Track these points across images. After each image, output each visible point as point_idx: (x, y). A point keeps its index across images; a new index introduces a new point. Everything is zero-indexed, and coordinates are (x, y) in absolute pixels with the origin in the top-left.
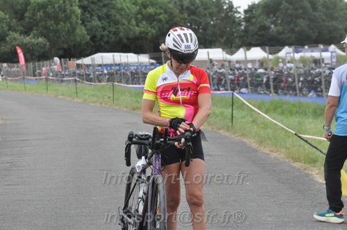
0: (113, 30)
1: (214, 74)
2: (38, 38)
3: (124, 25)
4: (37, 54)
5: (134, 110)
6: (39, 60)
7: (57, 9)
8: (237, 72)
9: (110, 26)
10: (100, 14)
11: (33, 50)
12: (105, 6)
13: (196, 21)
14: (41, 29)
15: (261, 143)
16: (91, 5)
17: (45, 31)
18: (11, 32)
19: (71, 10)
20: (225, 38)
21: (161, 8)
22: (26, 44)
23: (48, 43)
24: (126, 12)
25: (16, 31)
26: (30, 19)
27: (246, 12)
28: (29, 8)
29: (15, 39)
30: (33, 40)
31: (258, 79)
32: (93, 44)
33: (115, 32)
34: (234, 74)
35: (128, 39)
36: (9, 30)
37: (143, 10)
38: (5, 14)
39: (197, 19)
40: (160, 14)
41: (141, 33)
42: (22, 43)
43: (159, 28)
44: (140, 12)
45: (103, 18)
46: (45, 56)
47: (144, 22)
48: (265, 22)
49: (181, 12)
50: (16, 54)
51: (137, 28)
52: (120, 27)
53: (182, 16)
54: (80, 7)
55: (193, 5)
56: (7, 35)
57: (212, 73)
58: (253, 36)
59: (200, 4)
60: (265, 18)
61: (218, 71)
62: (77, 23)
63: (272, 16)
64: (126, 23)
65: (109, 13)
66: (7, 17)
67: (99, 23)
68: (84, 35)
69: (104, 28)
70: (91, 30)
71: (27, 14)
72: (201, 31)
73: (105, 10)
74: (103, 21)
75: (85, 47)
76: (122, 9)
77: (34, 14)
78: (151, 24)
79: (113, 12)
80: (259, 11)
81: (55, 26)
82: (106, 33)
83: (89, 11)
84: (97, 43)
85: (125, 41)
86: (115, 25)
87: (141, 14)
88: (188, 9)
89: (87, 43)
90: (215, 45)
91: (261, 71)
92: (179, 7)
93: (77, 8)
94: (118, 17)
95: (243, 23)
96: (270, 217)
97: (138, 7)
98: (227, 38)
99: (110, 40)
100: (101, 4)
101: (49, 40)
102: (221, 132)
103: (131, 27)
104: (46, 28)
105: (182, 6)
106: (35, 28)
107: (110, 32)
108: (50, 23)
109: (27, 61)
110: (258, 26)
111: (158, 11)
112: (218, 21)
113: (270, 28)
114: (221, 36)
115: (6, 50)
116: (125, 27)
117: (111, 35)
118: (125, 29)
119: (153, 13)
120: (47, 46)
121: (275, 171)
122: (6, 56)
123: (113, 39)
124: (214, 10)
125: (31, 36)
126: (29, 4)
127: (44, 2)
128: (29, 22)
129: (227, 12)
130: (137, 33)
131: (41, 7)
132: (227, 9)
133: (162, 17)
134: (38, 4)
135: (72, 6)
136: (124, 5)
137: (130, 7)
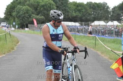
1: (97, 30)
2: (41, 16)
4: (41, 22)
5: (66, 41)
6: (42, 24)
7: (48, 7)
8: (105, 29)
9: (66, 13)
10: (63, 9)
11: (40, 20)
12: (64, 6)
13: (95, 12)
14: (42, 13)
15: (102, 53)
16: (60, 6)
17: (44, 14)
18: (32, 14)
19: (53, 7)
20: (105, 18)
21: (83, 7)
22: (37, 19)
23: (45, 18)
24: (72, 8)
25: (34, 14)
26: (39, 10)
27: (112, 9)
28: (39, 6)
29: (34, 17)
31: (112, 32)
33: (67, 15)
34: (104, 30)
35: (72, 17)
36: (32, 13)
37: (77, 8)
38: (31, 8)
40: (83, 9)
41: (76, 15)
42: (36, 18)
43: (83, 14)
44: (76, 9)
45: (64, 10)
46: (44, 22)
47: (78, 12)
48: (120, 13)
49: (90, 9)
50: (33, 21)
51: (75, 14)
52: (69, 13)
53: (90, 10)
54: (56, 6)
55: (94, 6)
56: (31, 15)
58: (115, 17)
59: (96, 6)
60: (119, 11)
61: (99, 28)
63: (121, 10)
64: (71, 12)
65: (66, 9)
66: (32, 9)
71: (38, 9)
72: (97, 15)
73: (64, 8)
74: (64, 11)
76: (70, 7)
77: (40, 9)
78: (80, 12)
79: (67, 8)
80: (117, 9)
81: (47, 12)
83: (59, 8)
85: (71, 18)
86: (68, 12)
87: (77, 9)
88: (92, 7)
90: (101, 20)
91: (113, 29)
92: (89, 7)
93: (55, 7)
94: (69, 10)
95: (112, 13)
96: (90, 78)
97: (76, 7)
100: (63, 5)
101: (45, 17)
102: (91, 49)
103: (73, 13)
104: (44, 13)
105: (90, 7)
106: (40, 13)
107: (66, 15)
108: (45, 11)
109: (37, 24)
110: (117, 14)
111: (82, 8)
112: (103, 12)
113: (121, 14)
114: (104, 17)
115: (31, 20)
116: (71, 13)
117: (66, 16)
118: (71, 14)
119: (80, 9)
120: (44, 19)
121: (102, 63)
122: (31, 22)
123: (67, 17)
124: (102, 8)
125: (39, 16)
126: (39, 5)
127: (44, 5)
128: (39, 11)
129: (106, 9)
130: (75, 15)
131: (43, 6)
132: (106, 8)
133: (83, 10)
134: (42, 5)
135: (53, 6)
136: (71, 6)
137: (73, 6)
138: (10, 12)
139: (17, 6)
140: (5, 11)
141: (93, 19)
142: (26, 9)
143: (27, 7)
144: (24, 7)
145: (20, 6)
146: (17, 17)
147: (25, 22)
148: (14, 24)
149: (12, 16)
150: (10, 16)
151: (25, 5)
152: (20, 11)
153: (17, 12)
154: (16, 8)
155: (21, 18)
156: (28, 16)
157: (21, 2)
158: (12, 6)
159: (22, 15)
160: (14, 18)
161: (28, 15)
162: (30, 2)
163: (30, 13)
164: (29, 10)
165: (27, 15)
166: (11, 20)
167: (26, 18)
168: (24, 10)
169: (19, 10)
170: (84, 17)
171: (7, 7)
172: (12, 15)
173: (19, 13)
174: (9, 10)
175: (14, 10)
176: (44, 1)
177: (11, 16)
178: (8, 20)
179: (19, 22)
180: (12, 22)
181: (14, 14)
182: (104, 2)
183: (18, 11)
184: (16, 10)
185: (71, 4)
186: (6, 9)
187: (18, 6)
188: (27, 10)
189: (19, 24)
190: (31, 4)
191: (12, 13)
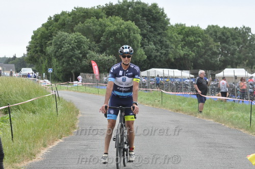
0: (164, 52)
1: (238, 87)
2: (109, 56)
3: (172, 48)
5: (177, 111)
7: (123, 36)
9: (162, 49)
10: (155, 40)
11: (105, 64)
12: (159, 34)
13: (225, 48)
14: (111, 49)
16: (149, 33)
17: (114, 51)
18: (90, 51)
19: (133, 36)
20: (247, 61)
21: (199, 37)
22: (100, 60)
23: (116, 60)
24: (174, 40)
25: (93, 50)
28: (104, 34)
29: (93, 56)
30: (105, 57)
32: (149, 62)
33: (165, 53)
34: (253, 88)
35: (174, 59)
36: (89, 49)
37: (186, 38)
39: (227, 46)
40: (199, 41)
41: (184, 55)
42: (98, 59)
43: (198, 52)
45: (157, 43)
47: (186, 48)
49: (215, 41)
50: (91, 66)
51: (182, 52)
52: (169, 50)
53: (216, 44)
54: (141, 34)
55: (224, 35)
56: (87, 53)
57: (236, 87)
59: (229, 35)
62: (138, 46)
64: (174, 47)
65: (162, 40)
66: (88, 40)
67: (154, 47)
68: (143, 55)
69: (157, 50)
70: (148, 51)
71: (102, 38)
72: (229, 55)
73: (159, 37)
74: (157, 45)
75: (143, 63)
76: (172, 37)
77: (107, 39)
78: (192, 48)
79: (165, 39)
82: (159, 54)
83: (147, 38)
84: (152, 61)
85: (173, 60)
86: (166, 48)
87: (185, 41)
88: (220, 38)
89: (145, 60)
90: (239, 66)
92: (214, 37)
93: (139, 35)
94: (168, 42)
98: (249, 61)
99: (161, 59)
101: (117, 58)
102: (242, 130)
103: (178, 50)
104: (115, 49)
105: (216, 36)
106: (108, 48)
107: (162, 53)
108: (118, 45)
109: (100, 72)
111: (197, 39)
112: (243, 48)
114: (245, 60)
115: (86, 63)
116: (173, 50)
117: (162, 56)
118: (172, 52)
119: (193, 41)
122: (85, 68)
123: (164, 58)
124: (241, 40)
125: (104, 54)
126: (105, 31)
127: (115, 30)
128: (104, 45)
129: (250, 42)
130: (182, 55)
131: (113, 33)
132: (250, 40)
133: (200, 44)
134: (110, 32)
135: (134, 33)
136: (173, 35)
137: (177, 35)
138: (41, 46)
139: (56, 33)
140: (30, 42)
141: (222, 64)
142: (76, 39)
143: (78, 35)
144: (72, 36)
145: (63, 33)
146: (57, 57)
147: (73, 68)
148: (50, 71)
149: (45, 55)
150: (40, 54)
151: (73, 31)
152: (64, 43)
153: (57, 44)
154: (55, 36)
155: (64, 59)
156: (81, 55)
157: (64, 24)
158: (47, 32)
159: (67, 51)
160: (50, 59)
161: (80, 53)
162: (86, 25)
163: (84, 47)
164: (82, 43)
165: (77, 52)
166: (42, 62)
167: (76, 58)
168: (73, 42)
169: (61, 42)
170: (202, 60)
171: (35, 34)
172: (45, 52)
173: (61, 49)
174: (38, 41)
175: (50, 42)
176: (115, 23)
177: (43, 55)
178: (36, 61)
179: (61, 68)
180: (44, 67)
181: (50, 49)
182: (244, 27)
183: (59, 43)
184: (55, 42)
185: (173, 30)
186: (33, 38)
187: (60, 33)
188: (78, 42)
189: (61, 71)
190: (88, 29)
191: (46, 47)
